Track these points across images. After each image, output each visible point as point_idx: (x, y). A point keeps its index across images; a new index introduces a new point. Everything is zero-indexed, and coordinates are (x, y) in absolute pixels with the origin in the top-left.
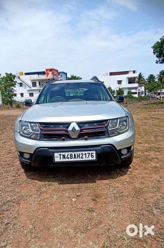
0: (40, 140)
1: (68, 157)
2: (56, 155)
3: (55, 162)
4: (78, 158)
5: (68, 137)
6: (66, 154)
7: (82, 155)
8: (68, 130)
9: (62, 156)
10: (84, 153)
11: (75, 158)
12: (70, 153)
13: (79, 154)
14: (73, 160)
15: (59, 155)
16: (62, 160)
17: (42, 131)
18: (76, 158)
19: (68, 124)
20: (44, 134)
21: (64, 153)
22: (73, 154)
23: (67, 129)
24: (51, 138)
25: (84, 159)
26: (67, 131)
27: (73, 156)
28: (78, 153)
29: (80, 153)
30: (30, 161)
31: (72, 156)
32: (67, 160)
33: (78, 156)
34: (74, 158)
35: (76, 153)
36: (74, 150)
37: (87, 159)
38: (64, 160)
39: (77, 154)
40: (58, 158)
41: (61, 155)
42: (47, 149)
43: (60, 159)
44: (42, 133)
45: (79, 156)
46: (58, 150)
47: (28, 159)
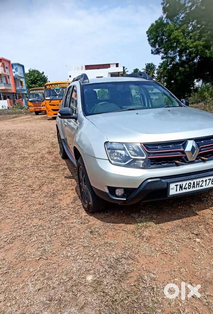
0: (144, 168)
1: (185, 188)
2: (172, 186)
3: (169, 196)
4: (197, 187)
5: (184, 160)
6: (184, 183)
7: (202, 182)
8: (185, 150)
9: (178, 187)
10: (204, 179)
11: (194, 188)
12: (188, 182)
13: (199, 181)
14: (192, 190)
15: (176, 185)
16: (179, 192)
17: (150, 156)
18: (195, 188)
19: (184, 143)
20: (151, 159)
21: (181, 183)
22: (192, 182)
23: (183, 150)
24: (160, 164)
25: (204, 187)
26: (183, 152)
27: (192, 186)
28: (198, 180)
29: (200, 180)
30: (125, 199)
31: (190, 186)
32: (184, 191)
33: (197, 184)
34: (192, 188)
35: (195, 181)
36: (193, 176)
37: (207, 187)
38: (181, 192)
39: (197, 182)
40: (174, 190)
41: (178, 185)
42: (159, 179)
43: (176, 191)
44: (149, 157)
45: (199, 184)
46: (173, 180)
47: (123, 196)
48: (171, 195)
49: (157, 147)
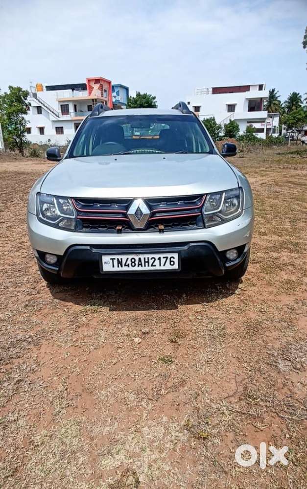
0: (75, 231)
1: (127, 264)
2: (105, 259)
3: (102, 273)
4: (145, 266)
5: (127, 226)
6: (124, 258)
7: (153, 260)
8: (128, 213)
9: (116, 262)
10: (157, 256)
11: (140, 266)
12: (130, 257)
13: (148, 258)
14: (136, 268)
15: (111, 259)
16: (117, 269)
17: (80, 215)
18: (142, 266)
19: (127, 203)
20: (83, 220)
21: (120, 257)
22: (137, 258)
23: (126, 211)
24: (95, 228)
25: (158, 268)
26: (125, 215)
27: (137, 262)
28: (146, 256)
29: (150, 256)
30: (57, 269)
31: (134, 262)
32: (125, 269)
33: (145, 262)
34: (138, 266)
35: (142, 257)
36: (140, 250)
37: (162, 268)
38: (120, 269)
39: (145, 259)
40: (108, 264)
41: (115, 259)
42: (89, 248)
43: (113, 266)
44: (78, 217)
45: (148, 262)
46: (109, 251)
47: (54, 265)
48: (105, 272)
49: (92, 204)
